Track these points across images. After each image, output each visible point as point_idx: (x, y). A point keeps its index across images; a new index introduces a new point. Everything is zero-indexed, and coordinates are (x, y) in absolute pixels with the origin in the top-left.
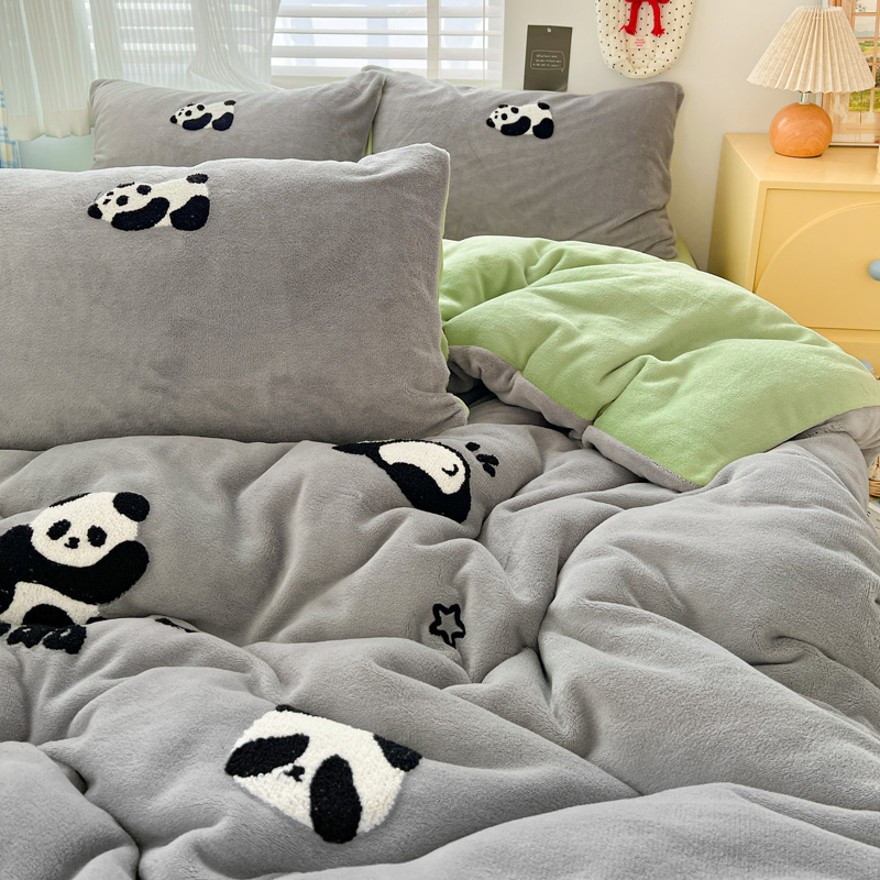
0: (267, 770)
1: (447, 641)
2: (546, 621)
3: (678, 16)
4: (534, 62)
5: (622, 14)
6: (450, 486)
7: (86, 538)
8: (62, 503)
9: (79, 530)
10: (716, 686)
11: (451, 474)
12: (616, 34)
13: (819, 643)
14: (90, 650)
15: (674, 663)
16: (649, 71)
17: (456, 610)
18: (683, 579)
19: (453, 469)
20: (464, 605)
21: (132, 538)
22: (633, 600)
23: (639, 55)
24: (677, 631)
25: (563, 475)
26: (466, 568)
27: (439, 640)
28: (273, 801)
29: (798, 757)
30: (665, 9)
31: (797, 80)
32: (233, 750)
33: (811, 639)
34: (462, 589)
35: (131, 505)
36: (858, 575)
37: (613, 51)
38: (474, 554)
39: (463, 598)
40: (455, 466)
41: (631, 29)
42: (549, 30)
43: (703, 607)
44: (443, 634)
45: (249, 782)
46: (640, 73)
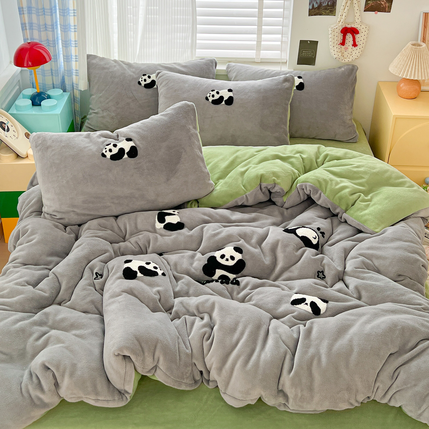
0: (301, 304)
1: (321, 279)
2: (345, 274)
3: (362, 40)
4: (302, 54)
5: (339, 38)
6: (315, 242)
7: (230, 258)
8: (220, 250)
9: (228, 256)
10: (387, 285)
11: (315, 238)
12: (337, 46)
13: (408, 276)
14: (242, 284)
15: (378, 281)
16: (350, 60)
17: (322, 272)
18: (377, 263)
19: (315, 237)
20: (324, 271)
21: (241, 258)
22: (366, 268)
23: (346, 54)
24: (377, 275)
25: (339, 234)
26: (324, 262)
27: (320, 279)
28: (304, 309)
29: (404, 297)
30: (357, 36)
31: (408, 74)
32: (291, 301)
33: (406, 275)
34: (323, 267)
35: (238, 249)
36: (418, 260)
37: (336, 53)
38: (325, 258)
39: (324, 269)
40: (316, 236)
41: (343, 43)
42: (309, 42)
43: (382, 269)
44: (320, 278)
45: (297, 306)
46: (347, 60)
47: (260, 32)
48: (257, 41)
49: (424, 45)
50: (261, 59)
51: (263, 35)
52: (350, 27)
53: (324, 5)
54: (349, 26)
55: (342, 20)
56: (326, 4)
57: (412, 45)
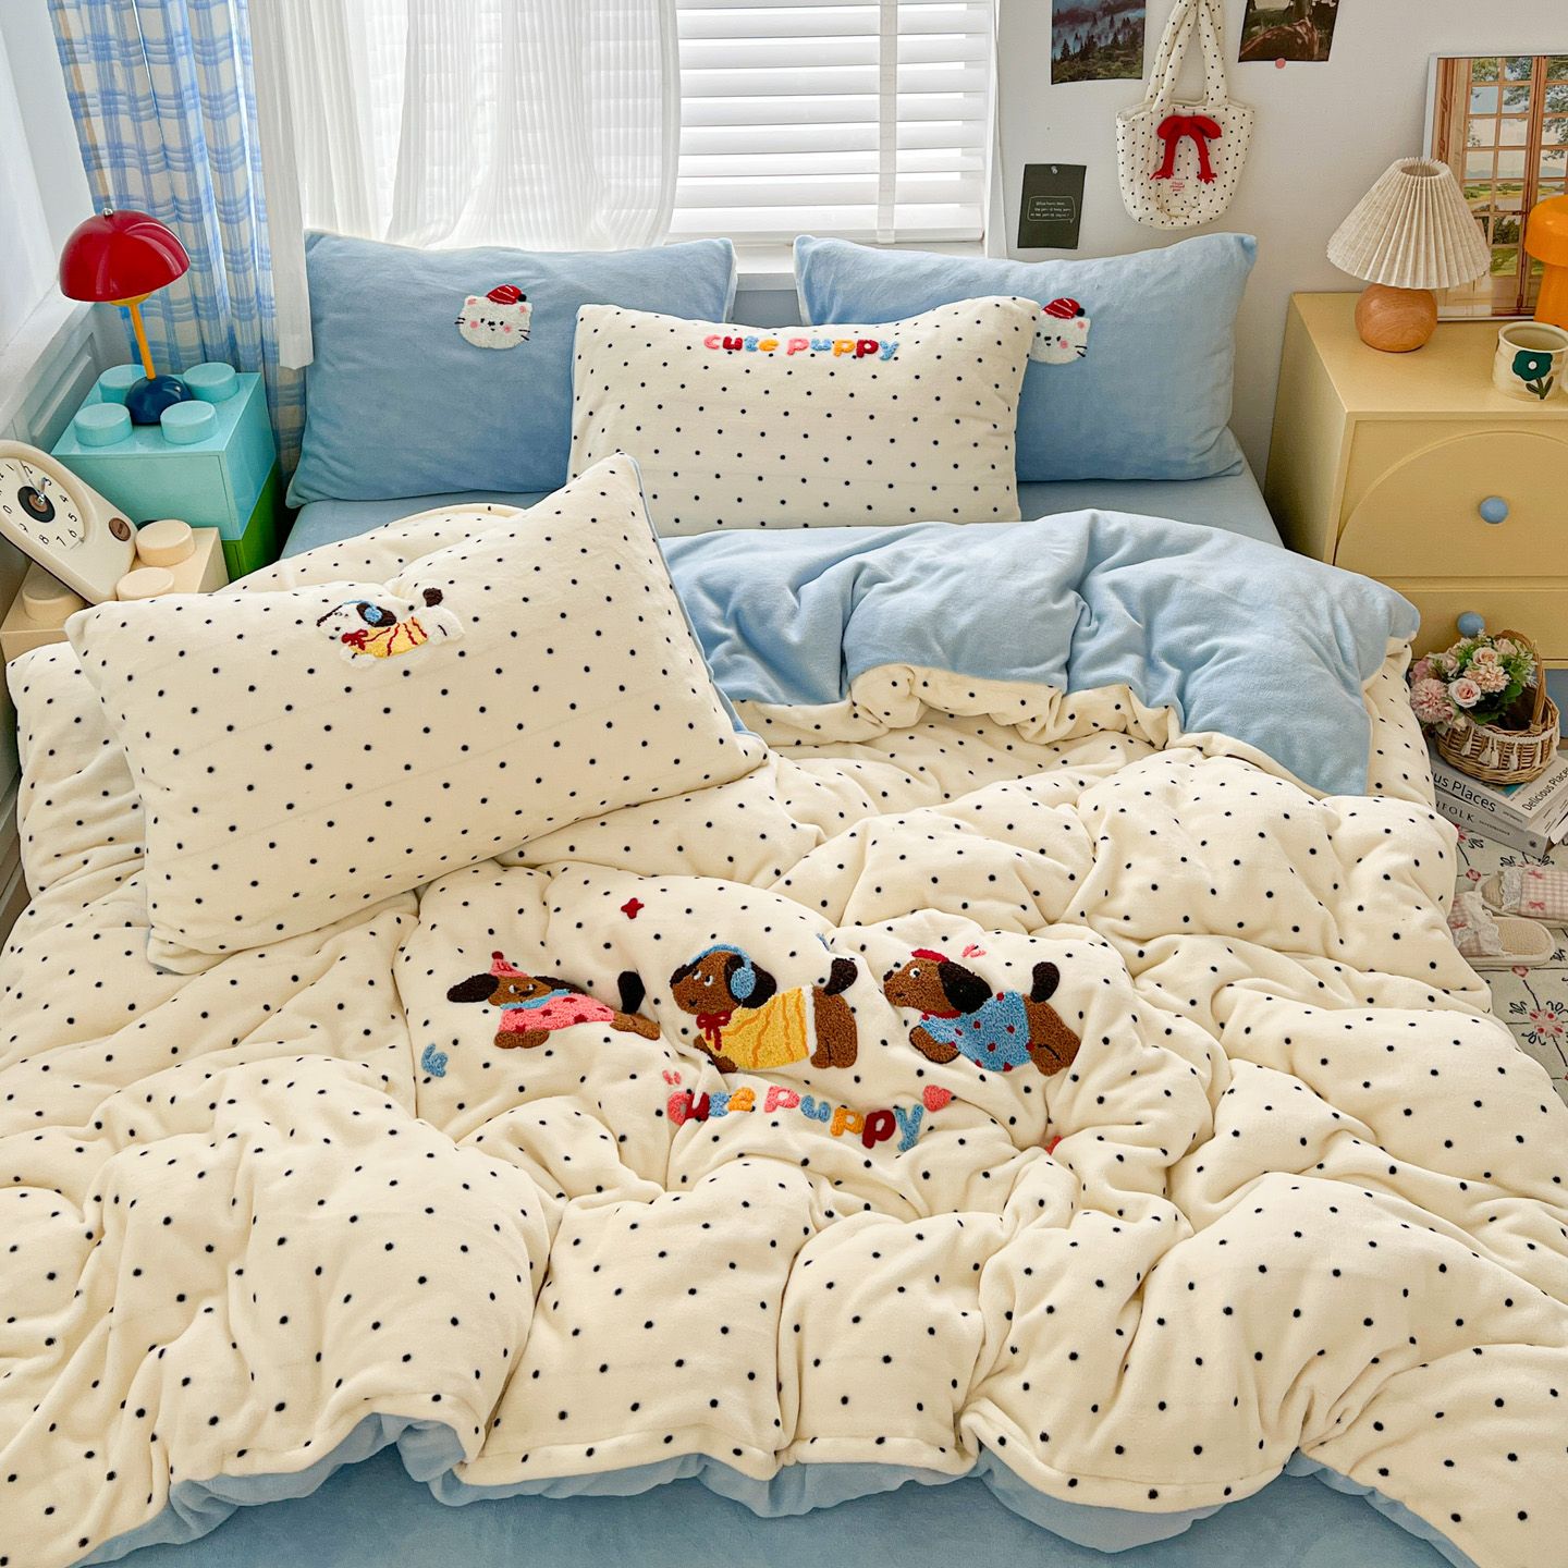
3: (1232, 157)
4: (1032, 211)
5: (1153, 151)
12: (1144, 179)
23: (1176, 203)
41: (1166, 171)
42: (1055, 170)
47: (888, 144)
48: (881, 174)
49: (1445, 171)
50: (897, 232)
51: (900, 155)
52: (1191, 115)
53: (1102, 45)
54: (1186, 112)
55: (1161, 92)
56: (1109, 42)
57: (1403, 170)
